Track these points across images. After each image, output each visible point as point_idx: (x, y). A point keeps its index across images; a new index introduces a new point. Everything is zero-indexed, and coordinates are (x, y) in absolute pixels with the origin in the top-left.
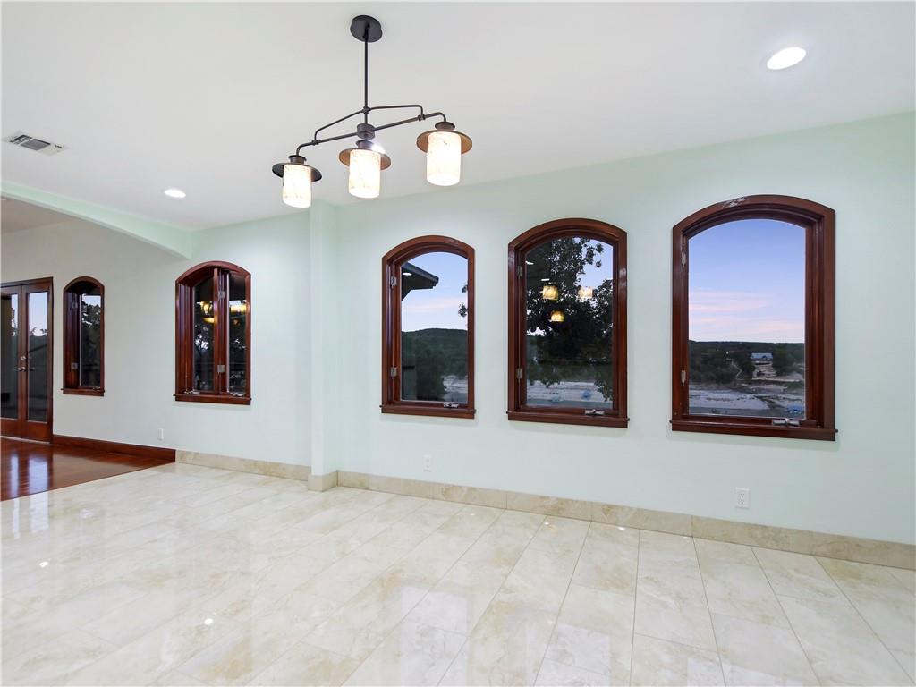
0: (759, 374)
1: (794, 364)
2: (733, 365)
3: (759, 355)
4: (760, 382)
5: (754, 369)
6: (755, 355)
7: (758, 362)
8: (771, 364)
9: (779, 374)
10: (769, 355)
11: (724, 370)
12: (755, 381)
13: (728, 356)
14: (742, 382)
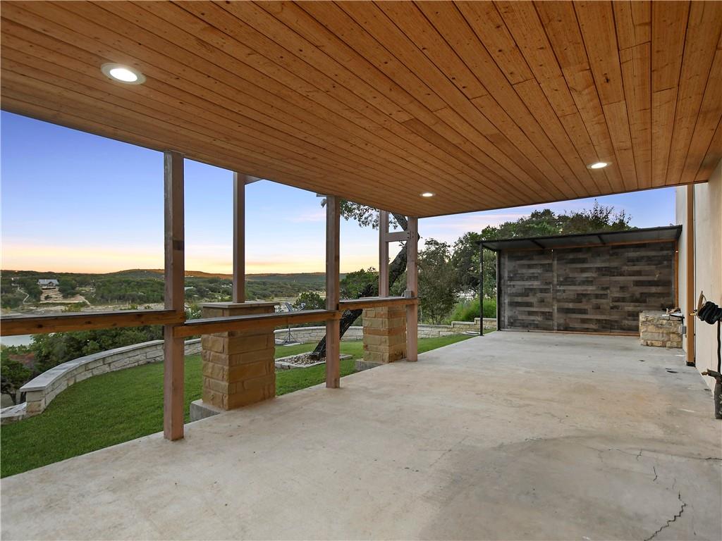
0: (47, 298)
1: (77, 288)
2: (20, 290)
3: (46, 282)
4: (48, 304)
5: (42, 293)
6: (41, 282)
7: (44, 287)
8: (57, 289)
9: (65, 297)
10: (55, 282)
11: (10, 295)
12: (43, 304)
13: (14, 282)
14: (29, 305)
